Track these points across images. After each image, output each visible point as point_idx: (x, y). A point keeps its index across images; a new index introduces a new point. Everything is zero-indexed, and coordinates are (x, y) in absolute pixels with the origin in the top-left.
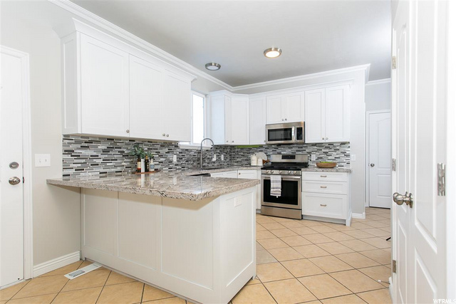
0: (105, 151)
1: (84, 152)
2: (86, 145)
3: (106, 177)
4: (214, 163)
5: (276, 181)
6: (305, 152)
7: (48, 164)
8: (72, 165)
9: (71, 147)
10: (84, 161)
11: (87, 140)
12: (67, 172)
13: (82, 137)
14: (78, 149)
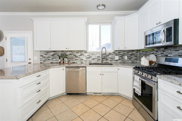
0: (52, 55)
1: (45, 56)
2: (46, 53)
3: (53, 64)
4: (117, 60)
7: (36, 59)
8: (42, 60)
9: (42, 54)
10: (46, 58)
11: (47, 52)
12: (41, 61)
13: (45, 51)
14: (44, 55)
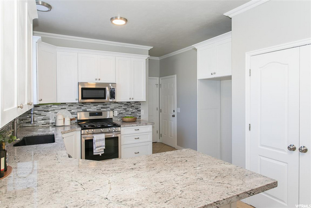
5: (100, 140)
6: (109, 109)
